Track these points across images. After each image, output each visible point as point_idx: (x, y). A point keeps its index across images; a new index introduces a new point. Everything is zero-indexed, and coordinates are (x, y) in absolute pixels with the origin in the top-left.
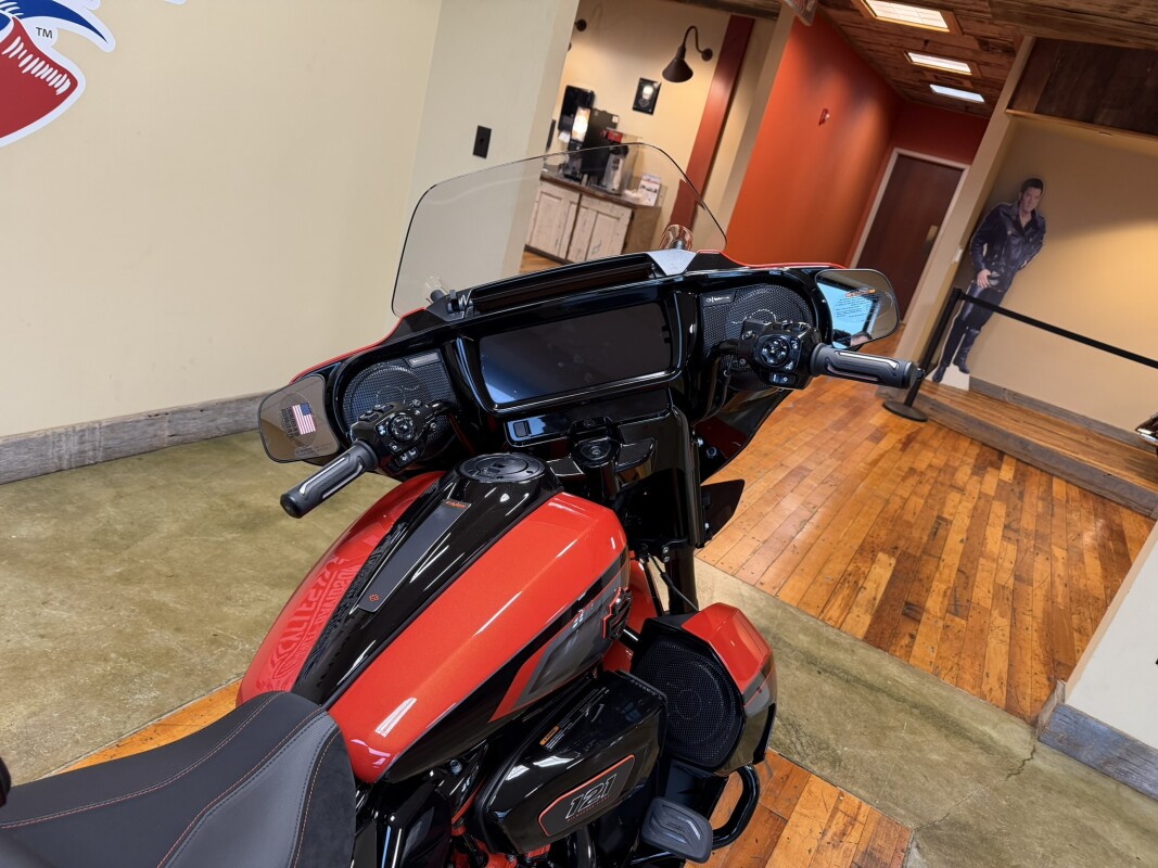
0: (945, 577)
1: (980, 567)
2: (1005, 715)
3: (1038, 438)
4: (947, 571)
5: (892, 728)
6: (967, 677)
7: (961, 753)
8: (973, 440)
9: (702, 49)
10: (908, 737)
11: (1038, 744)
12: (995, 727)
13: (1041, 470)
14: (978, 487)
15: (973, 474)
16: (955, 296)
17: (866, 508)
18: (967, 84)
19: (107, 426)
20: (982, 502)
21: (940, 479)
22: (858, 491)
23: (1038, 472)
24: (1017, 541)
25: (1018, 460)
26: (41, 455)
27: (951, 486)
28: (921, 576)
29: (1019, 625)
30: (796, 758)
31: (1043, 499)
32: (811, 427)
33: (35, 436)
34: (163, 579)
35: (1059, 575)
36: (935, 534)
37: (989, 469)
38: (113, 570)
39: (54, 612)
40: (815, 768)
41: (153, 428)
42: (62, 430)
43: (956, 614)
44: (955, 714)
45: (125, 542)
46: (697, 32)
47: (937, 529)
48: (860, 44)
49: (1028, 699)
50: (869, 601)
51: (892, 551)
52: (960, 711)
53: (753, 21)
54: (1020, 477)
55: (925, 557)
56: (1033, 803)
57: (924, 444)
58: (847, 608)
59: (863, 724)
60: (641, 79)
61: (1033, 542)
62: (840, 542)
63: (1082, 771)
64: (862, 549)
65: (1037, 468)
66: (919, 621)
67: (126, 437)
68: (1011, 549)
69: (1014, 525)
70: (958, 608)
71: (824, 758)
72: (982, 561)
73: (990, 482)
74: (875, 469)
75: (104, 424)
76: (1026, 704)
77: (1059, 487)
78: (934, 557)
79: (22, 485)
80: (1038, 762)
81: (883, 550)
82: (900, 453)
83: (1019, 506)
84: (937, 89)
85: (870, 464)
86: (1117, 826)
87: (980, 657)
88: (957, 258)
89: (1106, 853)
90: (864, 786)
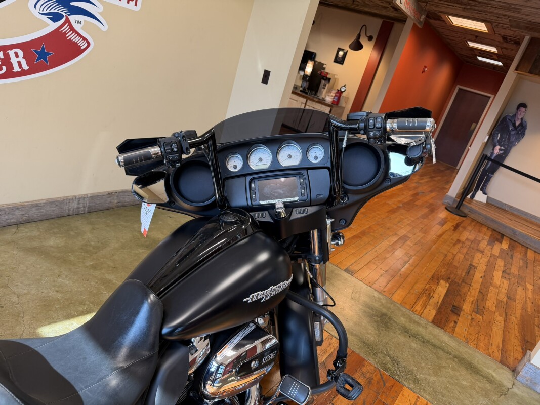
0: (472, 294)
1: (490, 291)
2: (500, 365)
3: (521, 229)
4: (473, 291)
5: (444, 367)
6: (482, 344)
7: (477, 382)
8: (488, 228)
9: (368, 35)
10: (452, 372)
11: (516, 381)
12: (494, 370)
13: (522, 245)
14: (491, 250)
15: (488, 244)
16: (483, 158)
17: (435, 257)
18: (495, 57)
19: (90, 197)
20: (492, 258)
21: (472, 246)
22: (432, 249)
23: (521, 246)
24: (509, 279)
25: (511, 239)
26: (61, 208)
27: (477, 250)
28: (461, 293)
29: (508, 321)
30: (397, 377)
31: (522, 259)
32: (411, 217)
33: (59, 199)
34: (111, 268)
35: (529, 298)
36: (468, 273)
37: (496, 242)
38: (89, 263)
39: (63, 281)
40: (406, 383)
41: (109, 199)
42: (71, 198)
43: (477, 313)
44: (475, 363)
45: (95, 250)
46: (366, 27)
47: (470, 270)
48: (444, 36)
49: (511, 358)
50: (435, 304)
51: (447, 279)
52: (478, 361)
53: (393, 24)
54: (512, 247)
55: (463, 284)
57: (464, 228)
58: (425, 306)
59: (430, 364)
60: (339, 48)
61: (517, 280)
62: (422, 274)
64: (433, 277)
65: (520, 244)
66: (459, 315)
67: (98, 202)
68: (506, 283)
69: (508, 271)
70: (479, 310)
71: (410, 379)
72: (491, 288)
73: (497, 249)
74: (441, 239)
75: (89, 196)
76: (511, 361)
77: (530, 254)
78: (468, 284)
79: (52, 221)
80: (515, 390)
81: (443, 279)
82: (453, 232)
83: (510, 262)
84: (480, 59)
85: (438, 236)
87: (489, 335)
88: (486, 140)
90: (429, 394)
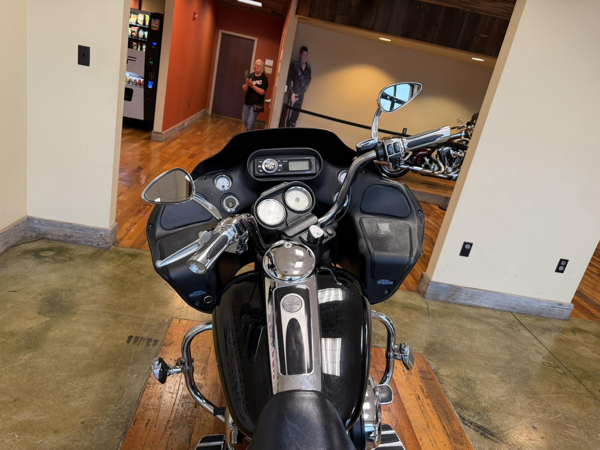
2: (409, 292)
7: (411, 315)
11: (425, 300)
12: (411, 299)
16: (285, 108)
40: (380, 345)
49: (409, 282)
56: (441, 324)
63: (442, 304)
71: (379, 340)
76: (411, 285)
80: (431, 307)
86: (464, 320)
89: (469, 332)
